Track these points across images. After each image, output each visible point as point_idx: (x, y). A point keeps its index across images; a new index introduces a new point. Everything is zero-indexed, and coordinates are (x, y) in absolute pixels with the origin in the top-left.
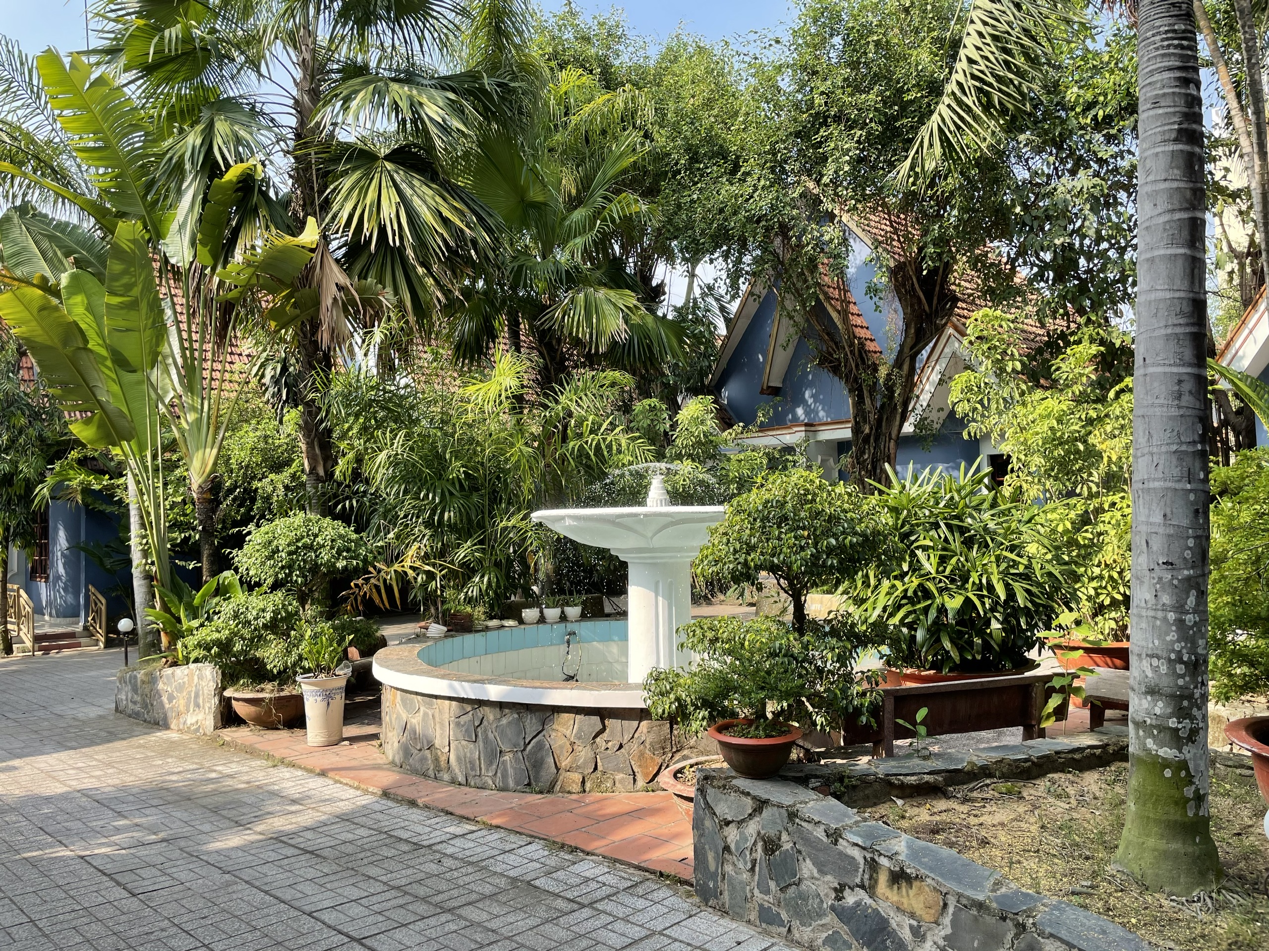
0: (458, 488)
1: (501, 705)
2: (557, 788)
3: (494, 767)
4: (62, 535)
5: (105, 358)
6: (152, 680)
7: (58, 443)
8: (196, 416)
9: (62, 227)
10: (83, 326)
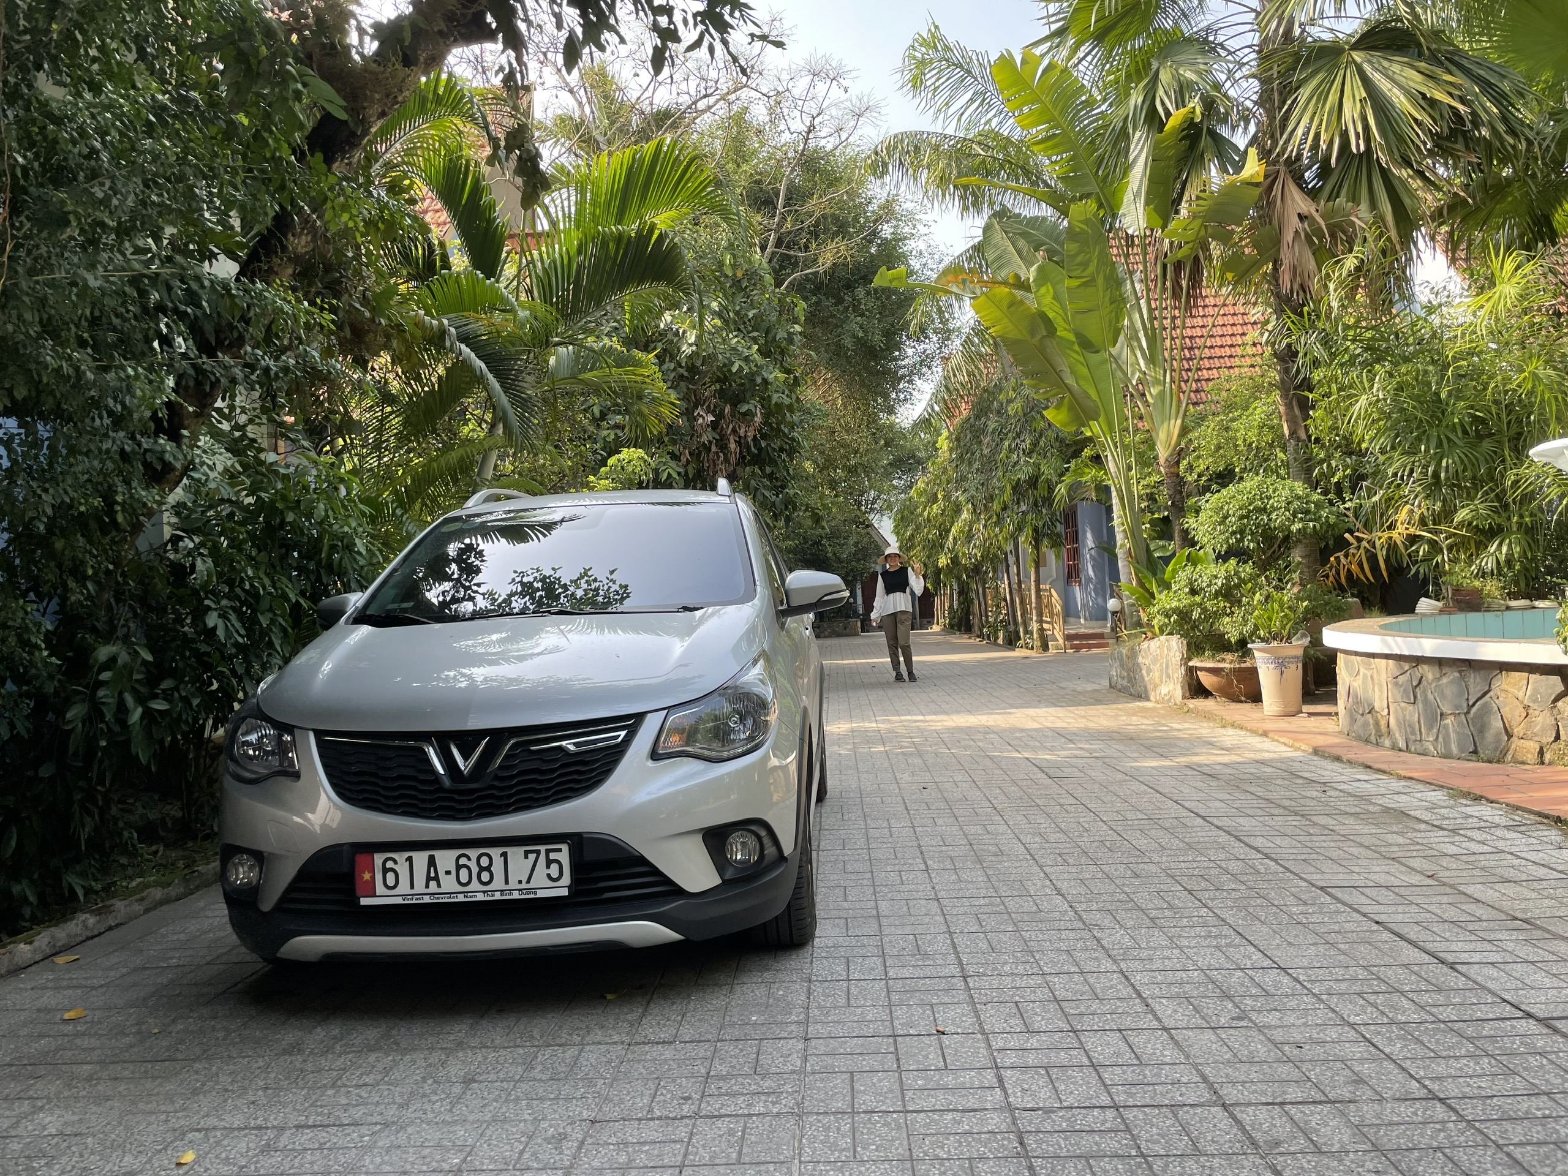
0: (1460, 434)
1: (1440, 662)
2: (1509, 757)
3: (1435, 731)
4: (1089, 535)
5: (1073, 343)
6: (1133, 654)
7: (1075, 443)
8: (1161, 388)
9: (1034, 222)
10: (1051, 315)
